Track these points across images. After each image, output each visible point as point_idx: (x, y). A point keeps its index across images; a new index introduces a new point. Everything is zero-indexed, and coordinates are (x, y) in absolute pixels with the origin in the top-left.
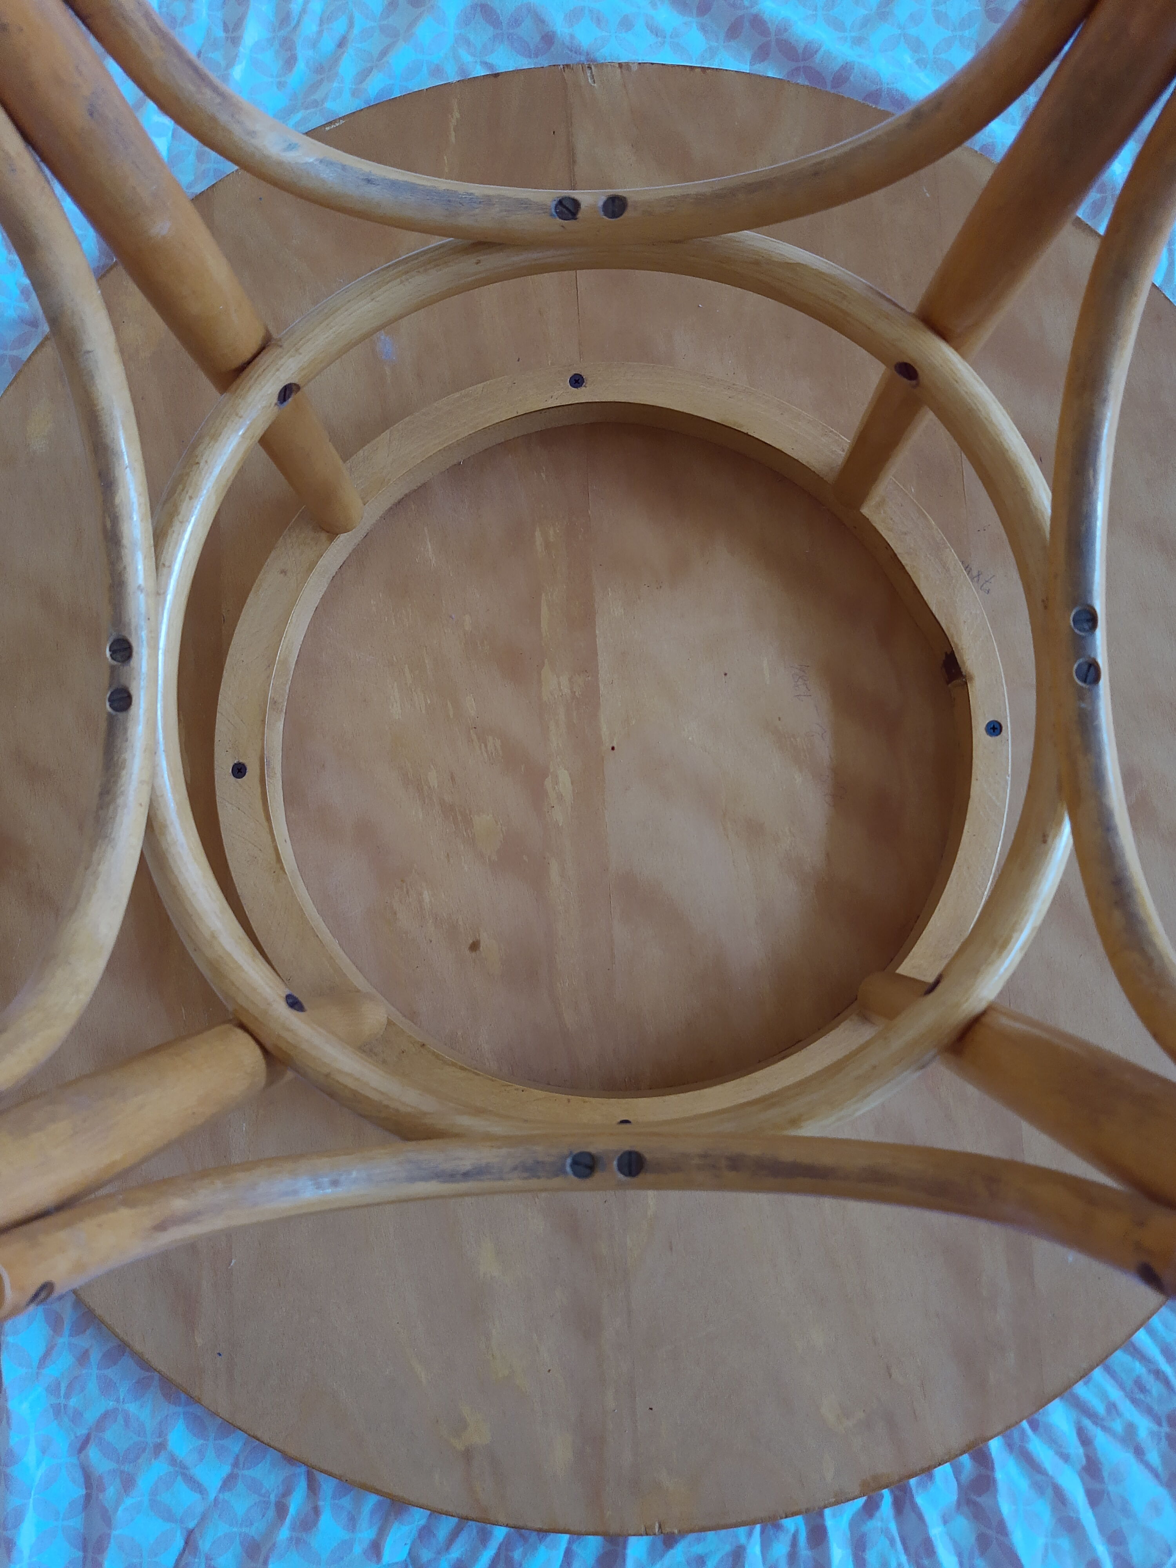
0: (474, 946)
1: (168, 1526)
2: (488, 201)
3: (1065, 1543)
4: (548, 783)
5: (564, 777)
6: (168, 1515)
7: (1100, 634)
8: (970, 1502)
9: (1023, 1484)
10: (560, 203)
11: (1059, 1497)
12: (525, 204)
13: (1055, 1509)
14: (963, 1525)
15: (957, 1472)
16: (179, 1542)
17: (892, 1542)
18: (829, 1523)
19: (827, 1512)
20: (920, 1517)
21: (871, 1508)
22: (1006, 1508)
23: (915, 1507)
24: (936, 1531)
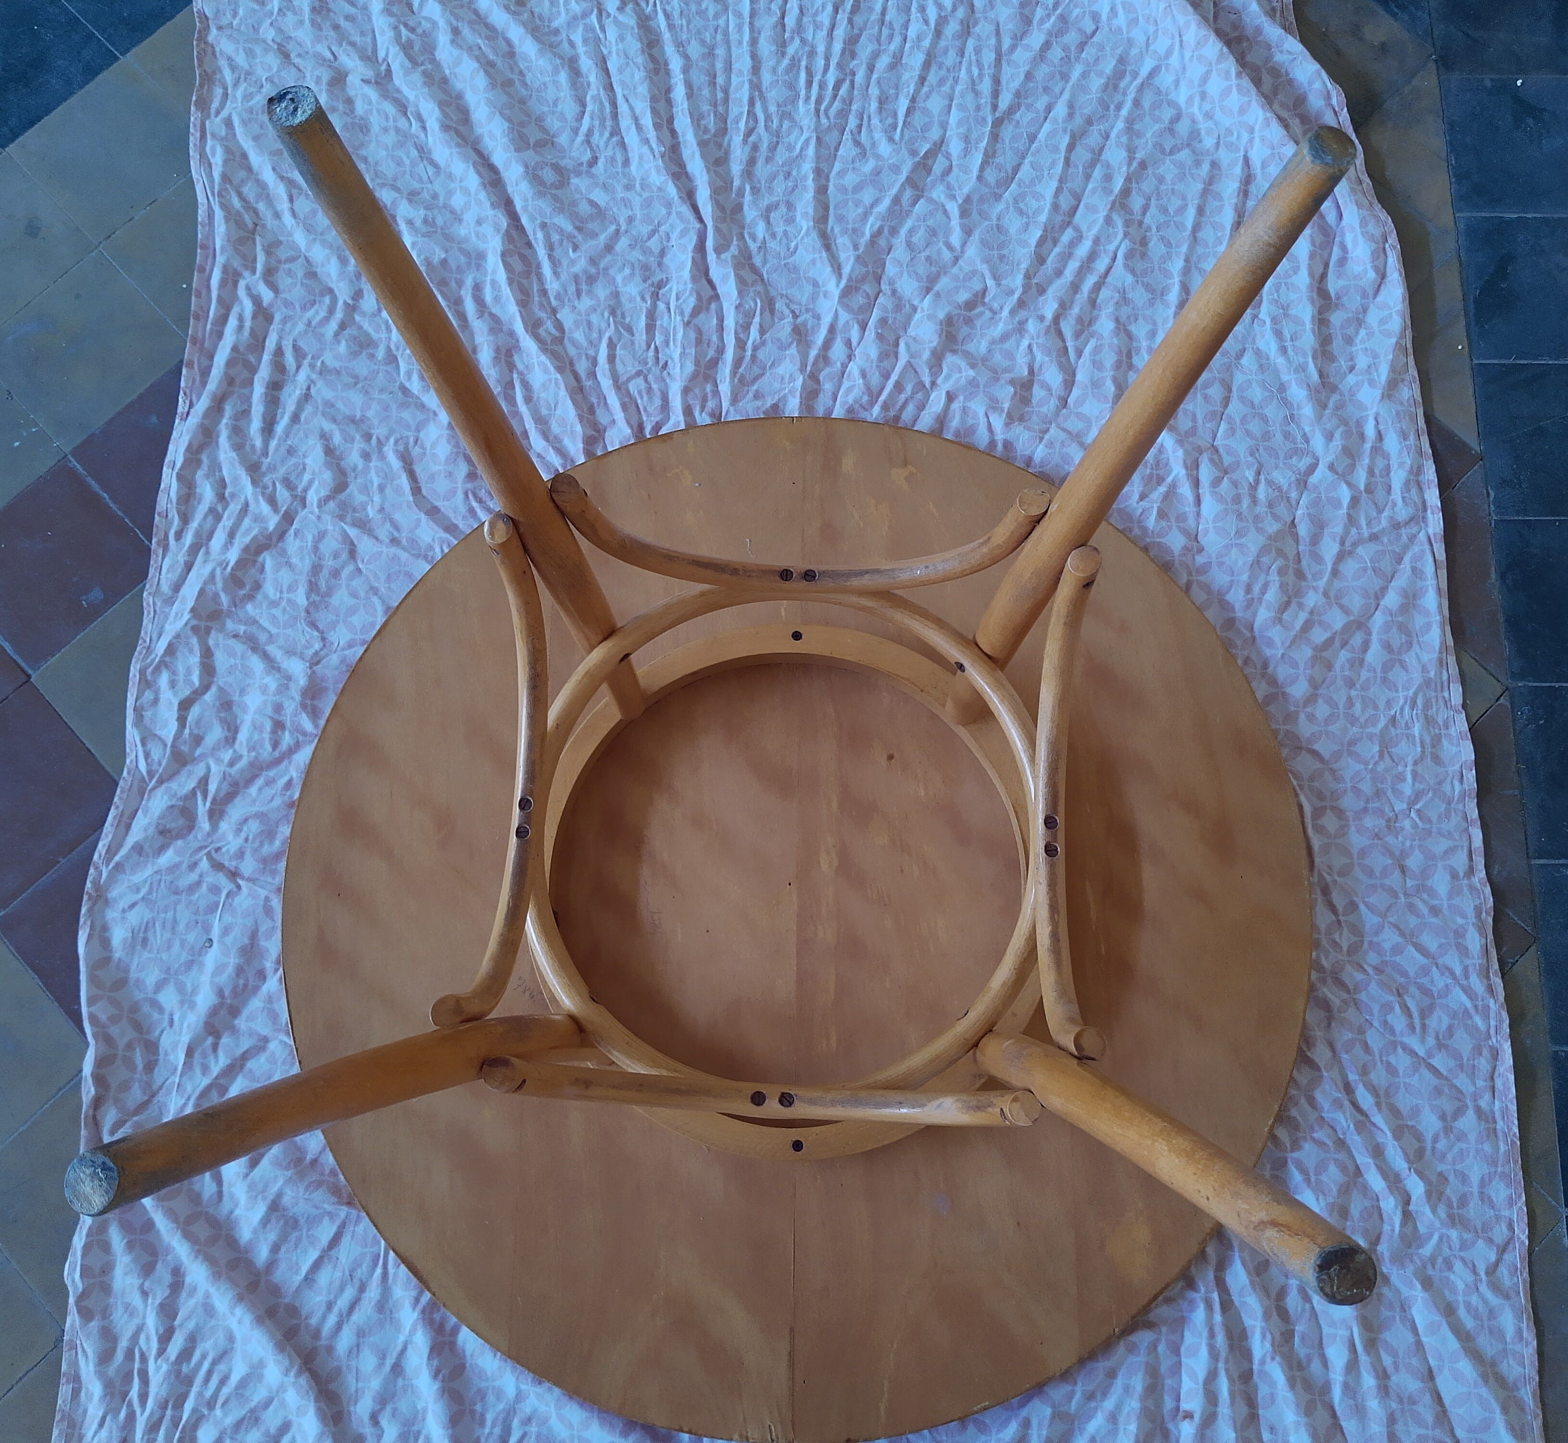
0: (891, 757)
1: (1079, 410)
2: (833, 1103)
3: (544, 412)
4: (836, 863)
5: (824, 866)
6: (1080, 416)
7: (515, 824)
8: (598, 431)
9: (567, 442)
10: (791, 1104)
11: (546, 435)
12: (812, 1102)
13: (549, 429)
14: (602, 418)
15: (605, 447)
16: (1071, 400)
17: (645, 410)
18: (681, 418)
19: (682, 426)
20: (628, 422)
21: (657, 427)
22: (578, 428)
23: (631, 427)
24: (619, 415)
